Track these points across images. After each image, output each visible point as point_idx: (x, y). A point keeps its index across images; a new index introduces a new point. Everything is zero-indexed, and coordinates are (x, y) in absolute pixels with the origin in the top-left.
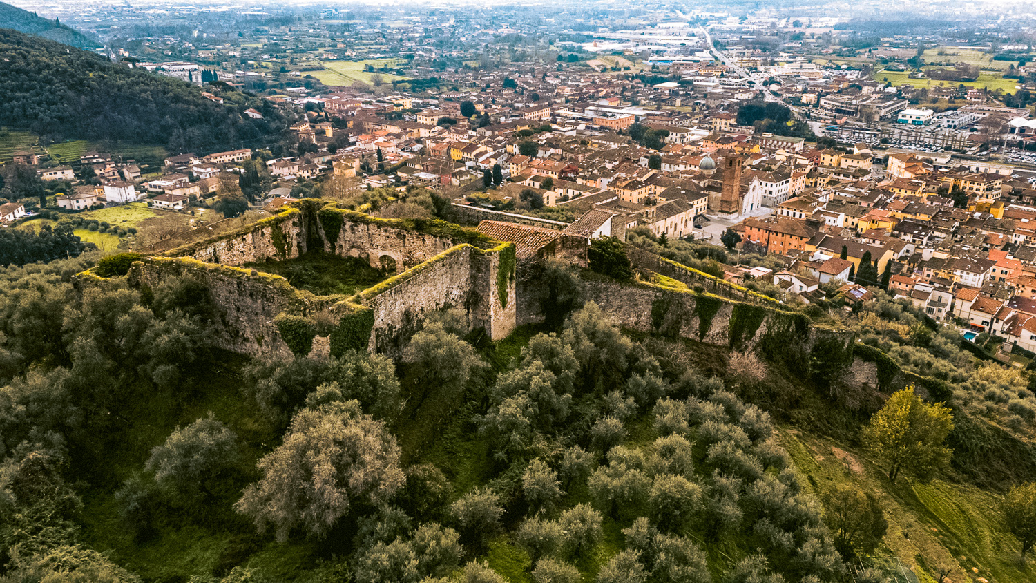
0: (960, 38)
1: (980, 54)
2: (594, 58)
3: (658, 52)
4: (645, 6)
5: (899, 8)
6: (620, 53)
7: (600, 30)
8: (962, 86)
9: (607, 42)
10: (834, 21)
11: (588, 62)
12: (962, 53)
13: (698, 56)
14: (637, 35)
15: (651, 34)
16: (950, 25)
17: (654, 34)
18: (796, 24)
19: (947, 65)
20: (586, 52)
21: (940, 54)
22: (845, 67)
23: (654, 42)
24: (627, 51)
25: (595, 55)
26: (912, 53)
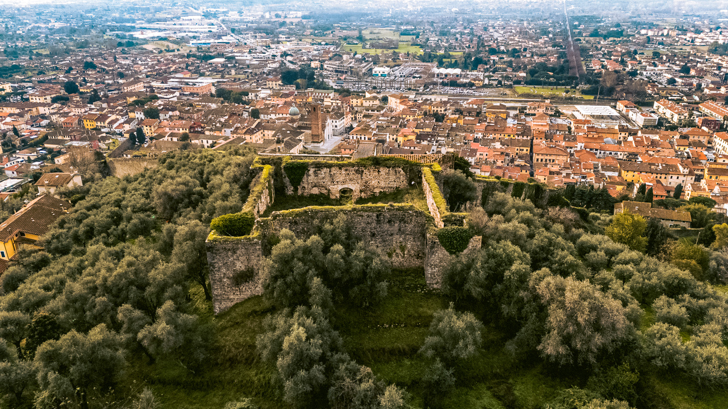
0: (376, 23)
1: (392, 32)
2: (146, 43)
3: (194, 37)
4: (163, 4)
5: (332, 5)
6: (165, 39)
7: (138, 22)
8: (394, 52)
9: (149, 31)
10: (300, 14)
11: (144, 46)
12: (382, 32)
13: (225, 39)
14: (169, 25)
15: (181, 24)
16: (367, 15)
17: (184, 25)
18: (277, 16)
19: (379, 39)
20: (137, 39)
21: (371, 33)
22: (323, 43)
23: (187, 30)
24: (170, 37)
25: (146, 41)
26: (356, 33)
